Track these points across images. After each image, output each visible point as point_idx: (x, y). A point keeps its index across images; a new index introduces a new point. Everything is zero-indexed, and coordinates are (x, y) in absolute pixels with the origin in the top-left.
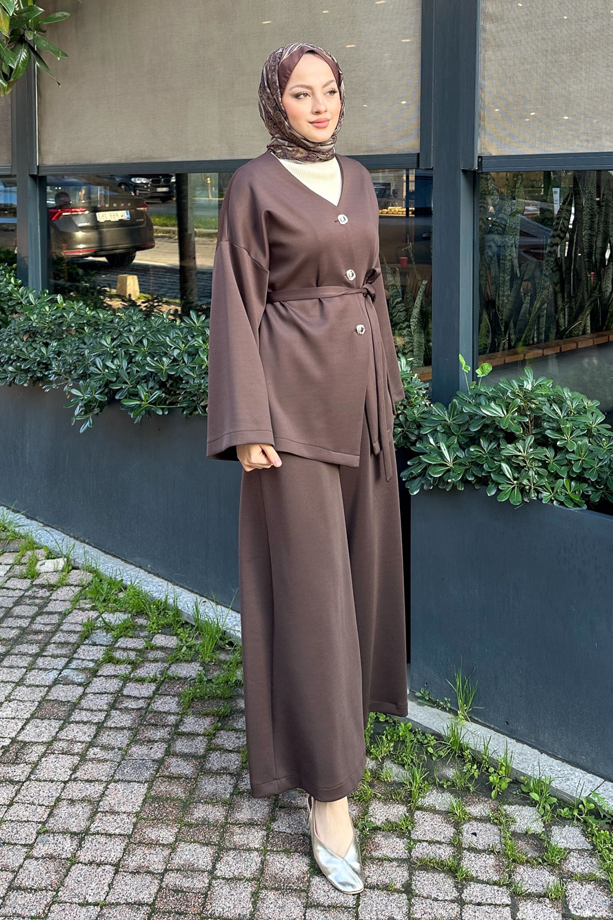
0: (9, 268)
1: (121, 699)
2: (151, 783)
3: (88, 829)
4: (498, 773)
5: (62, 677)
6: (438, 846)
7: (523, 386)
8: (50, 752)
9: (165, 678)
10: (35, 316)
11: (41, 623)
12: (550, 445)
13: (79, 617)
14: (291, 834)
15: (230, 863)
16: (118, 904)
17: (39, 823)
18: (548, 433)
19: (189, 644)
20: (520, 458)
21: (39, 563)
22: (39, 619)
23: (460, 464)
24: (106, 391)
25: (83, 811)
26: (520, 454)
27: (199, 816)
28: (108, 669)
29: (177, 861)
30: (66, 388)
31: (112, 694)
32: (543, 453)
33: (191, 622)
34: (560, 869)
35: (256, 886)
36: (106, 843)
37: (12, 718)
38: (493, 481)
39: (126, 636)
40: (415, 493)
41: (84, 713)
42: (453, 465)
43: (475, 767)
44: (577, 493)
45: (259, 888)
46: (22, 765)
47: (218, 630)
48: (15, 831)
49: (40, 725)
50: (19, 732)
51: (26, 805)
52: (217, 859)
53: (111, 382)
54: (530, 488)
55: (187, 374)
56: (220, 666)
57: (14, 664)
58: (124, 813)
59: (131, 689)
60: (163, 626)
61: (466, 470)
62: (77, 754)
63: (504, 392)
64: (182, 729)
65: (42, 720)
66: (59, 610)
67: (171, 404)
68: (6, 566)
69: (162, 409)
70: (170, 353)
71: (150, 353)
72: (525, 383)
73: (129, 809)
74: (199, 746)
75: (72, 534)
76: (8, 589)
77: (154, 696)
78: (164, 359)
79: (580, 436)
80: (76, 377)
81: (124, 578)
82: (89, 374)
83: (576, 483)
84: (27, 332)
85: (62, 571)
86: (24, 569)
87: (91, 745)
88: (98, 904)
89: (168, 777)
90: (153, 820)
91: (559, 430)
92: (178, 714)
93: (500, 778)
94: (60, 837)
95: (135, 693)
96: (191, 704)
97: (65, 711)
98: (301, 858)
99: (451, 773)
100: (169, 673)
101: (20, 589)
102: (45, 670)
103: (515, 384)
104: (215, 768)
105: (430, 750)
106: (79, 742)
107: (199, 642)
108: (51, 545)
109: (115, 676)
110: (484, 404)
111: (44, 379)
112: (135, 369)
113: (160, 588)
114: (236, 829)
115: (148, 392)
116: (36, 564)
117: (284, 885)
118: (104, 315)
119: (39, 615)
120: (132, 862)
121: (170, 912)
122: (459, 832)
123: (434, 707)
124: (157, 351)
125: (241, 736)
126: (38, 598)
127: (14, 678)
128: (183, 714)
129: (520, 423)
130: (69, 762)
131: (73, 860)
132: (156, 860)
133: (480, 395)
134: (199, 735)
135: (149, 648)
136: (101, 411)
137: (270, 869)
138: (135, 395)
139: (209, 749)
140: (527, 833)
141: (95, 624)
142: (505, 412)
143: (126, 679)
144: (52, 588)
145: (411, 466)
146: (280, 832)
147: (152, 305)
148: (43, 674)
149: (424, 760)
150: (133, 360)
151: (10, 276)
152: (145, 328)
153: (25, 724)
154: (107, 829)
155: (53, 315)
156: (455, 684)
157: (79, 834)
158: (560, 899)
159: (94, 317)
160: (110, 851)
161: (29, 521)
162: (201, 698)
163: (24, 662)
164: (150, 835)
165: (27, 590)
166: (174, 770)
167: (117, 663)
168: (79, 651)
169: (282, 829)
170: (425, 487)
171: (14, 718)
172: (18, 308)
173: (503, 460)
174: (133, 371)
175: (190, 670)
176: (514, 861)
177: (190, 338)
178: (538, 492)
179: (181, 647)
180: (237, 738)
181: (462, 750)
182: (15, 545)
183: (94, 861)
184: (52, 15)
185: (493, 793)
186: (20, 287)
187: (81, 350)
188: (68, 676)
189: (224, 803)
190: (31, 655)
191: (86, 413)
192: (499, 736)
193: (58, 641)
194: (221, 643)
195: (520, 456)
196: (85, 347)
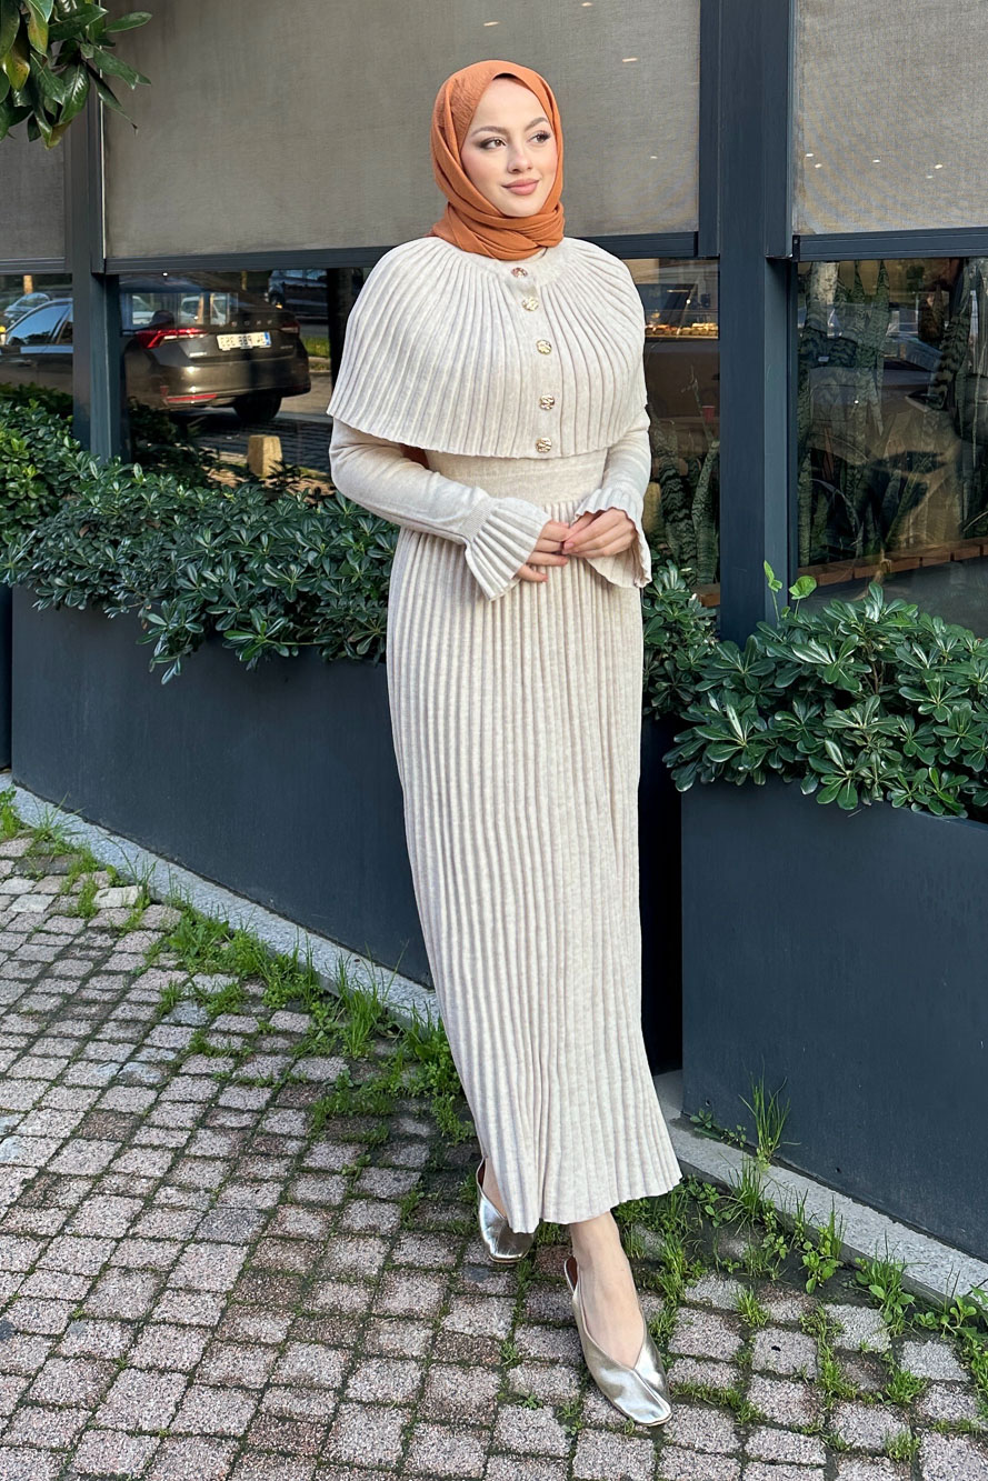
0: (62, 422)
1: (215, 1111)
2: (253, 1246)
3: (149, 1314)
4: (818, 1252)
5: (124, 1074)
6: (712, 1365)
7: (864, 614)
8: (97, 1191)
9: (287, 1081)
10: (97, 498)
11: (97, 988)
12: (909, 712)
13: (157, 980)
14: (471, 1336)
15: (372, 1377)
16: (189, 1435)
17: (73, 1302)
18: (904, 692)
19: (328, 1027)
20: (856, 732)
21: (100, 893)
22: (93, 981)
23: (760, 742)
24: (204, 617)
25: (142, 1286)
26: (857, 726)
27: (327, 1301)
28: (197, 1064)
29: (287, 1371)
30: (141, 612)
31: (200, 1103)
32: (894, 725)
33: (334, 993)
34: (912, 1412)
35: (409, 1416)
36: (176, 1338)
37: (41, 1137)
38: (812, 770)
39: (229, 1012)
40: (685, 789)
41: (154, 1132)
42: (748, 742)
43: (781, 1240)
44: (951, 791)
45: (416, 1420)
46: (52, 1211)
47: (376, 1006)
48: (34, 1313)
49: (84, 1148)
50: (51, 1159)
51: (55, 1273)
52: (350, 1371)
53: (211, 603)
54: (873, 782)
55: (328, 592)
56: (377, 1064)
57: (51, 1051)
58: (208, 1292)
59: (232, 1097)
60: (290, 998)
61: (770, 751)
62: (140, 1196)
63: (834, 624)
64: (309, 1162)
65: (89, 1140)
66: (126, 969)
67: (304, 639)
68: (46, 897)
69: (290, 648)
70: (303, 557)
71: (272, 558)
72: (868, 609)
73: (216, 1286)
74: (333, 1190)
75: (153, 848)
76: (48, 933)
77: (267, 1109)
78: (292, 567)
79: (958, 697)
80: (156, 596)
81: (231, 920)
82: (178, 591)
83: (950, 776)
84: (85, 523)
85: (134, 907)
86: (75, 902)
87: (163, 1182)
88: (157, 1434)
89: (282, 1238)
90: (252, 1304)
91: (922, 688)
92: (304, 1138)
93: (821, 1260)
94: (105, 1326)
95: (237, 1103)
96: (325, 1124)
97: (124, 1127)
98: (486, 1374)
99: (741, 1248)
100: (294, 1072)
101: (67, 934)
102: (98, 1062)
103: (851, 610)
104: (357, 1227)
105: (709, 1210)
106: (144, 1177)
107: (344, 1025)
108: (118, 864)
109: (208, 1076)
110: (800, 642)
111: (109, 599)
112: (247, 582)
113: (288, 936)
114: (385, 1325)
115: (266, 620)
116: (94, 894)
117: (455, 1417)
118: (204, 497)
119: (94, 975)
120: (215, 1371)
121: (269, 1452)
122: (747, 1345)
123: (719, 1141)
124: (282, 554)
125: (401, 1177)
126: (93, 948)
127: (50, 1074)
128: (309, 1141)
129: (858, 674)
130: (126, 1208)
131: (123, 1363)
132: (253, 1368)
133: (794, 628)
134: (334, 1173)
135: (265, 1032)
136: (195, 650)
137: (434, 1390)
138: (246, 625)
139: (350, 1197)
140: (861, 1350)
141: (180, 991)
142: (834, 658)
143: (224, 1081)
144: (116, 933)
145: (678, 744)
146: (454, 1333)
147: (282, 482)
148: (94, 1069)
149: (699, 1227)
150: (246, 569)
151: (63, 435)
152: (265, 518)
153: (62, 1147)
154: (179, 1316)
155: (127, 497)
156: (753, 1105)
157: (136, 1321)
158: (910, 1461)
159: (191, 500)
160: (182, 1350)
161: (87, 826)
162: (342, 1116)
163: (66, 1049)
164: (246, 1329)
165: (77, 936)
166: (292, 1227)
167: (212, 1055)
168: (155, 1033)
169: (459, 1327)
170: (703, 779)
171: (45, 1137)
172: (73, 485)
173: (830, 737)
174: (243, 585)
175: (327, 1069)
176: (835, 1395)
177: (334, 534)
178: (886, 789)
179: (316, 1033)
180: (395, 1179)
181: (761, 1212)
182: (60, 865)
183: (155, 1366)
184: (123, 19)
185: (809, 1284)
186: (78, 451)
187: (168, 552)
188: (133, 1073)
189: (367, 1282)
190: (77, 1039)
191: (171, 653)
192: (825, 1191)
193: (123, 1015)
194: (380, 1027)
195: (857, 729)
196: (174, 547)
